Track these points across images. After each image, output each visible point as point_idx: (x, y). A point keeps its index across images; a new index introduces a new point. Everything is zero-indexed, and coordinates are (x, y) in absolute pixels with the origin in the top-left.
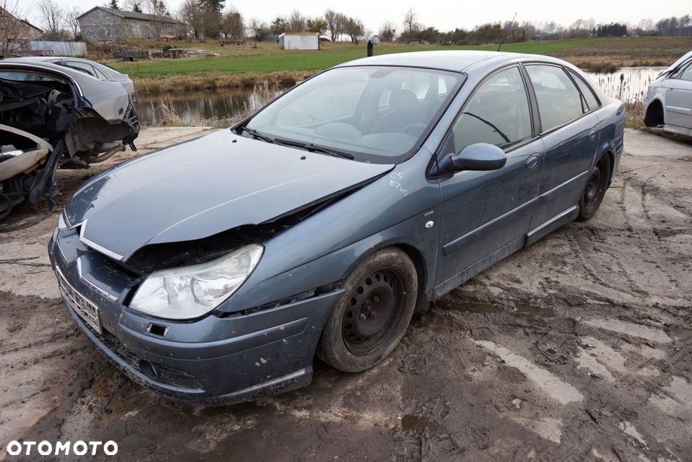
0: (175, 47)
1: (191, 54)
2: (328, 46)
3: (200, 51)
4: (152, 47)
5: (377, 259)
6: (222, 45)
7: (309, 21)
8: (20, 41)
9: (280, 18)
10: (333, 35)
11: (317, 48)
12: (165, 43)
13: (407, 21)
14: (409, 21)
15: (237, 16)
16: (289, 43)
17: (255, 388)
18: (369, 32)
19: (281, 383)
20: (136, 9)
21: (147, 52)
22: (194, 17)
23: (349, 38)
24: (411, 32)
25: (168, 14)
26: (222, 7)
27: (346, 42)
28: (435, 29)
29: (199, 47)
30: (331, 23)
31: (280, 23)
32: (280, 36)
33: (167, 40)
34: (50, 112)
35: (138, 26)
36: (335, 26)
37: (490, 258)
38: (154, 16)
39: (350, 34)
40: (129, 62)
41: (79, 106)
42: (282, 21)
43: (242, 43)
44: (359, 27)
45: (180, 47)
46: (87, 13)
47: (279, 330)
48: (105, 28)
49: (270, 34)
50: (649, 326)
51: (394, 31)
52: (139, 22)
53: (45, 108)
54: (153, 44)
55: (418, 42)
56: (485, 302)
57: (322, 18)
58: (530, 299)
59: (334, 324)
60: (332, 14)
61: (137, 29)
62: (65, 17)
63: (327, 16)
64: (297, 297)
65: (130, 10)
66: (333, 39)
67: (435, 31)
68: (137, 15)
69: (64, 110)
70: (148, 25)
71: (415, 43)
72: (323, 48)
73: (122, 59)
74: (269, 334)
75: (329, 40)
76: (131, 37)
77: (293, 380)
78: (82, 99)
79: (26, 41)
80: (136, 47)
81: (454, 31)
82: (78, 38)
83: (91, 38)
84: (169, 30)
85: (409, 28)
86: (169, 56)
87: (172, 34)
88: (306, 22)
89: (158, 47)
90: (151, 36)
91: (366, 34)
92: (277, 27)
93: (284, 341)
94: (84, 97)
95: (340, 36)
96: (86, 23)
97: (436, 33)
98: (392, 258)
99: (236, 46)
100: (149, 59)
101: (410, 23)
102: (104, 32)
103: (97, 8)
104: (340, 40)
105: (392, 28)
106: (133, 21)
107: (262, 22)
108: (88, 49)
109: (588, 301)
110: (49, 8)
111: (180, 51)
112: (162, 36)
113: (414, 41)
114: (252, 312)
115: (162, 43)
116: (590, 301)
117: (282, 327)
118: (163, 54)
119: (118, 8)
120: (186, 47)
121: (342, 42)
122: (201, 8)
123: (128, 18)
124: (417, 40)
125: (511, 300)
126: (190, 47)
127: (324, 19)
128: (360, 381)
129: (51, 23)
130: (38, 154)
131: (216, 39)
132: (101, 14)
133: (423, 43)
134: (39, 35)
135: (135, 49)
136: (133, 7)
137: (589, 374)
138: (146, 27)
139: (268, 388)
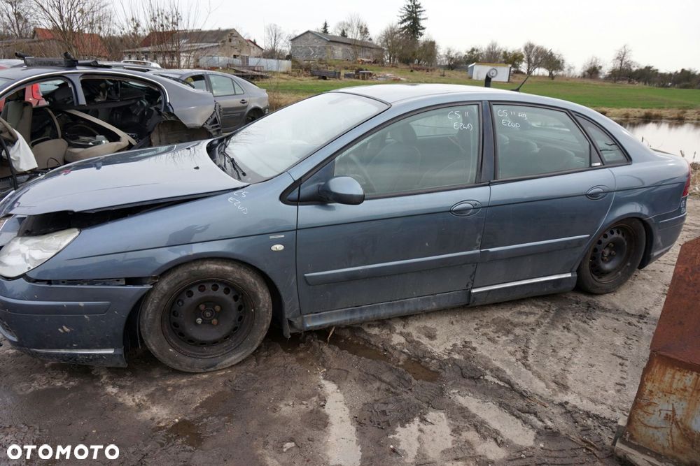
0: (366, 70)
1: (380, 77)
2: (519, 79)
3: (388, 75)
4: (347, 69)
5: (203, 267)
6: (412, 71)
7: (505, 53)
8: (242, 58)
9: (476, 48)
10: (529, 68)
11: (507, 81)
12: (359, 66)
13: (618, 58)
14: (621, 58)
15: (432, 44)
16: (478, 73)
17: (63, 351)
18: (571, 68)
19: (89, 355)
20: (343, 34)
21: (340, 73)
22: (392, 42)
23: (547, 73)
24: (621, 69)
25: (370, 39)
26: (421, 35)
27: (544, 77)
28: (655, 68)
29: (389, 71)
30: (529, 56)
31: (475, 52)
32: (470, 66)
33: (362, 64)
34: (146, 113)
35: (340, 49)
36: (533, 59)
37: (403, 305)
38: (355, 40)
39: (548, 69)
40: (322, 81)
41: (164, 110)
42: (477, 50)
43: (431, 70)
44: (559, 62)
45: (372, 70)
46: (300, 36)
47: (79, 306)
48: (311, 49)
49: (462, 63)
50: (525, 422)
51: (600, 67)
52: (342, 45)
53: (142, 109)
54: (348, 66)
55: (627, 82)
56: (378, 347)
57: (520, 49)
58: (424, 357)
59: (147, 317)
60: (532, 46)
61: (339, 52)
62: (284, 38)
63: (526, 48)
64: (104, 281)
65: (338, 35)
66: (529, 73)
67: (654, 71)
68: (342, 40)
69: (155, 112)
70: (349, 48)
71: (624, 82)
72: (514, 81)
73: (317, 77)
74: (68, 306)
75: (524, 74)
76: (332, 58)
77: (101, 355)
78: (168, 105)
79: (247, 58)
80: (333, 68)
81: (679, 71)
82: (288, 58)
83: (299, 58)
84: (368, 53)
85: (619, 65)
86: (358, 78)
87: (369, 58)
88: (502, 53)
89: (352, 69)
90: (351, 58)
91: (566, 69)
92: (470, 57)
93: (86, 316)
94: (169, 103)
95: (537, 69)
96: (297, 43)
97: (655, 73)
98: (224, 271)
99: (425, 72)
100: (340, 79)
101: (622, 61)
102: (310, 52)
103: (308, 32)
104: (536, 74)
105: (599, 64)
106: (337, 44)
107: (457, 51)
108: (293, 67)
109: (486, 377)
110: (273, 30)
111: (370, 73)
112: (359, 59)
113: (623, 80)
114: (58, 284)
115: (357, 65)
116: (489, 377)
117: (82, 304)
118: (354, 75)
119: (327, 33)
120: (378, 70)
121: (538, 76)
122: (402, 35)
123: (334, 41)
124: (625, 80)
125: (404, 353)
126: (381, 71)
127: (522, 50)
128: (184, 380)
129: (273, 43)
130: (118, 145)
131: (408, 65)
132: (311, 36)
133: (633, 83)
134: (260, 53)
135: (331, 69)
136: (340, 32)
137: (392, 447)
138: (347, 51)
139: (76, 355)
